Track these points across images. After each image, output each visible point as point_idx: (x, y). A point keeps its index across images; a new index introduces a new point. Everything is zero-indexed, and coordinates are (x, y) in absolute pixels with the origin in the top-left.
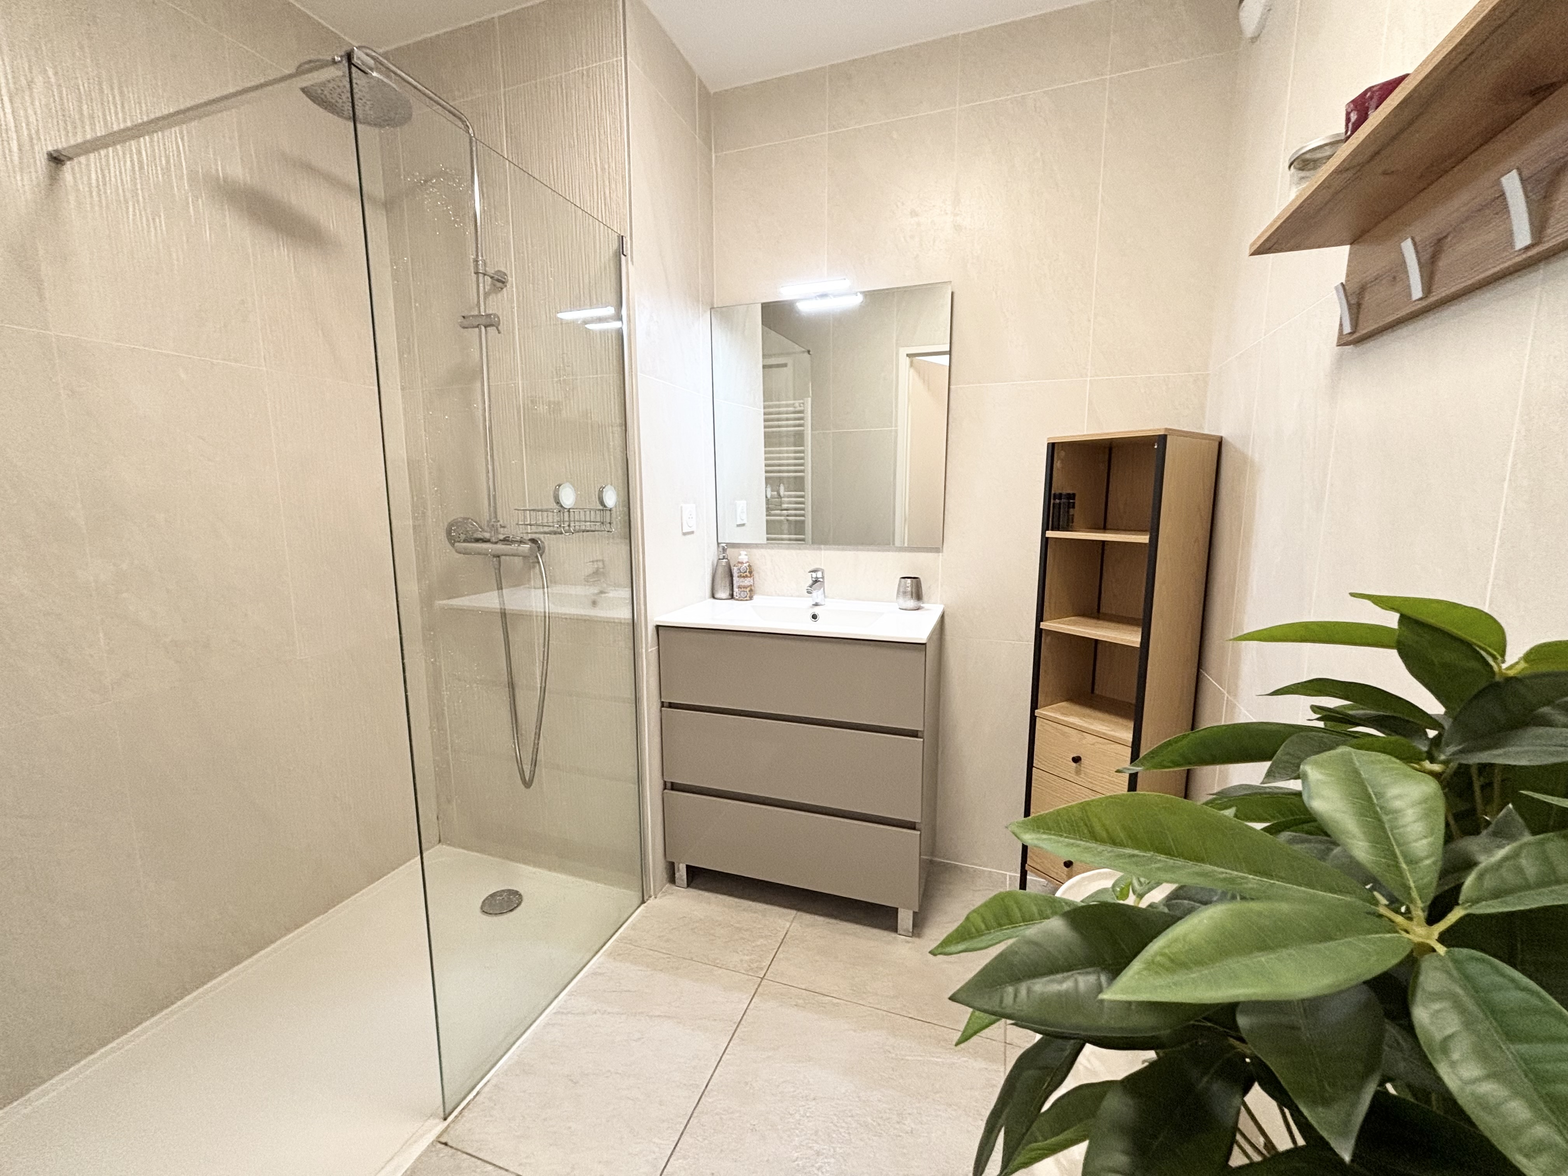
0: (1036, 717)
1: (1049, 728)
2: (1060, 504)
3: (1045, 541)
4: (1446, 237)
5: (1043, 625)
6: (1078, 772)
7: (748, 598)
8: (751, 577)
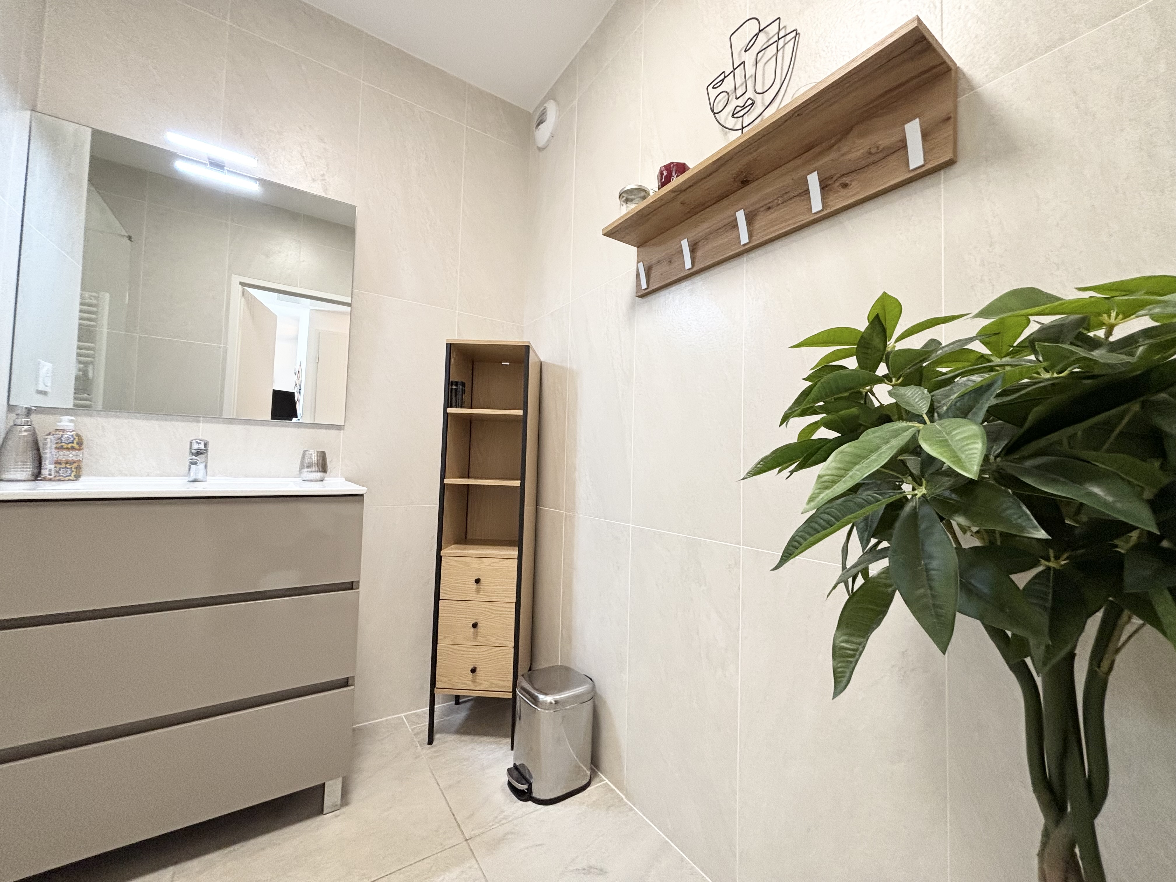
0: (441, 557)
1: (452, 563)
2: (456, 390)
3: (446, 415)
4: (699, 242)
5: (447, 481)
6: (478, 591)
7: (72, 477)
8: (79, 450)
